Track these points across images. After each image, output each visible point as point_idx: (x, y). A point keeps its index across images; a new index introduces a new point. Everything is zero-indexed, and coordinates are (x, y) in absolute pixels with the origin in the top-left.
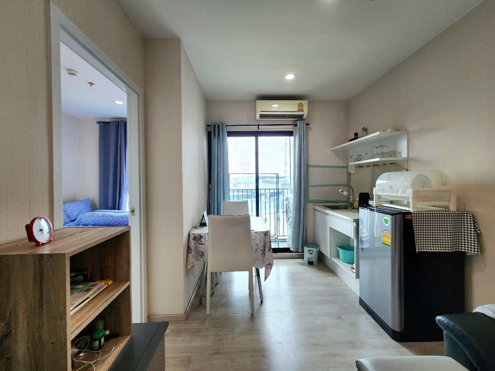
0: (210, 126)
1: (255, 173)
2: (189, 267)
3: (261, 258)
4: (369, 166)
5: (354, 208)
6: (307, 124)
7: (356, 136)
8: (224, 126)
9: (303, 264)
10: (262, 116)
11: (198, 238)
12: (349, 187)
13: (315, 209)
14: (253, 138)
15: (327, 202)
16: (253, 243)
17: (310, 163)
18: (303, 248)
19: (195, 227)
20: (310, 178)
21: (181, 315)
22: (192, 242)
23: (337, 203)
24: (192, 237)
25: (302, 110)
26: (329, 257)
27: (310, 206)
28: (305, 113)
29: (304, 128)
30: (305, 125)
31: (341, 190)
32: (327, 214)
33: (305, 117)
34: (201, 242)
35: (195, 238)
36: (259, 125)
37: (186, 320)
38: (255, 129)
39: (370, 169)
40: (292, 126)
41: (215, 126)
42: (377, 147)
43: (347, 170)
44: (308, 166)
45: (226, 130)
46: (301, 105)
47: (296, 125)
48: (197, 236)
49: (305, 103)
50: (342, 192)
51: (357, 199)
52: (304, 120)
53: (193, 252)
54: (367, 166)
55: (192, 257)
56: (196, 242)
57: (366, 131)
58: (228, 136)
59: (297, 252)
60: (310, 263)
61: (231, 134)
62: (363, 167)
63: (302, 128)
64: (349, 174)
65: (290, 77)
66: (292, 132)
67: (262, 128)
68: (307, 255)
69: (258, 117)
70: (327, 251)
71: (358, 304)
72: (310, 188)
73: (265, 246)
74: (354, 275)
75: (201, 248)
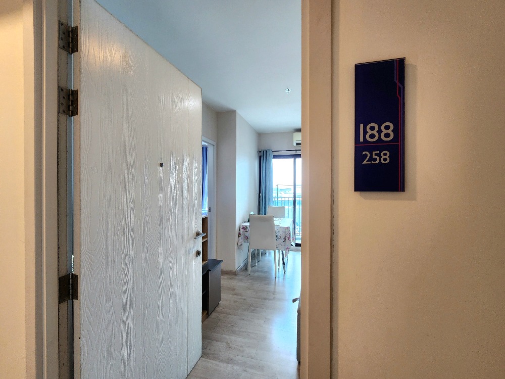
0: (260, 152)
2: (239, 244)
3: (283, 243)
8: (270, 152)
11: (245, 228)
14: (292, 160)
16: (278, 234)
19: (245, 222)
21: (234, 272)
22: (242, 230)
24: (241, 227)
34: (246, 230)
35: (243, 228)
36: (296, 150)
38: (293, 153)
41: (264, 152)
45: (271, 155)
48: (244, 226)
53: (242, 236)
55: (241, 239)
58: (273, 158)
61: (275, 157)
69: (295, 144)
73: (285, 236)
75: (247, 234)
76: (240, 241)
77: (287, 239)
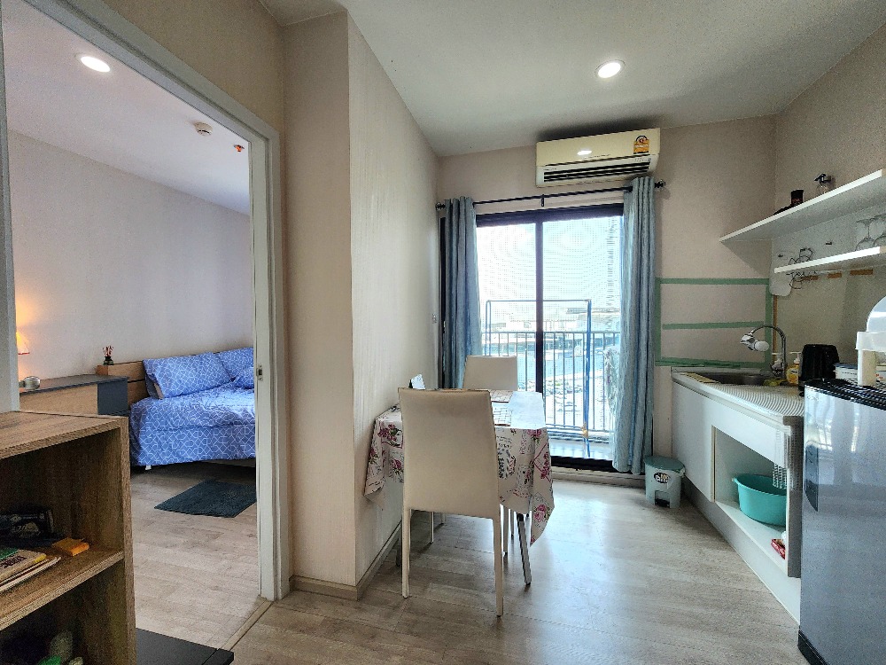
0: (444, 206)
1: (535, 299)
2: (369, 491)
3: (523, 489)
4: (839, 275)
5: (785, 384)
6: (658, 185)
7: (797, 197)
8: (469, 203)
9: (641, 503)
10: (550, 177)
11: (390, 433)
12: (771, 328)
13: (675, 380)
14: (533, 226)
15: (707, 364)
16: (504, 456)
17: (666, 274)
18: (642, 466)
20: (663, 307)
21: (351, 589)
22: (377, 439)
23: (738, 367)
24: (377, 430)
25: (644, 153)
26: (709, 496)
27: (664, 372)
28: (653, 156)
29: (651, 194)
30: (652, 185)
31: (746, 338)
32: (705, 395)
33: (652, 167)
34: (395, 440)
35: (383, 432)
36: (543, 197)
37: (359, 600)
38: (535, 205)
39: (840, 284)
40: (620, 194)
41: (451, 206)
42: (867, 223)
43: (768, 288)
44: (659, 281)
45: (472, 213)
46: (642, 140)
47: (630, 189)
48: (387, 427)
49: (653, 135)
50: (751, 341)
51: (797, 361)
52: (650, 175)
53: (379, 461)
54: (831, 276)
55: (375, 471)
56: (385, 439)
57: (828, 182)
59: (630, 472)
60: (661, 504)
61: (483, 220)
62: (816, 278)
63: (645, 195)
64: (772, 299)
65: (610, 70)
66: (621, 206)
67: (552, 203)
68: (652, 484)
69: (541, 177)
70: (705, 483)
71: (793, 649)
72: (663, 332)
73: (532, 464)
74: (784, 564)
75: (396, 454)
76: (371, 479)
77: (537, 474)
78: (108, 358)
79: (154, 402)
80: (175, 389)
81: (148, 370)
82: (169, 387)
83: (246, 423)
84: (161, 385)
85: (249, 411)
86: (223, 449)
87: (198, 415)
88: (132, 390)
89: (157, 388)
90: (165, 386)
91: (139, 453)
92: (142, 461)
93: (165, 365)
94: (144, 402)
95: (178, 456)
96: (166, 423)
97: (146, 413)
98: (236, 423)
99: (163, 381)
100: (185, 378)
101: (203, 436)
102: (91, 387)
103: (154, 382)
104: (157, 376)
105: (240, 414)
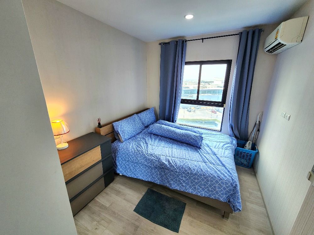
78: (99, 124)
79: (119, 144)
80: (126, 137)
81: (115, 128)
82: (125, 136)
83: (172, 171)
84: (121, 135)
85: (171, 162)
86: (159, 179)
87: (143, 158)
88: (110, 138)
89: (119, 136)
90: (123, 136)
91: (116, 168)
92: (118, 172)
93: (121, 125)
94: (116, 144)
95: (135, 174)
96: (128, 159)
97: (118, 151)
98: (166, 169)
99: (122, 134)
100: (130, 130)
101: (147, 170)
102: (98, 147)
103: (118, 134)
104: (119, 131)
105: (167, 163)
